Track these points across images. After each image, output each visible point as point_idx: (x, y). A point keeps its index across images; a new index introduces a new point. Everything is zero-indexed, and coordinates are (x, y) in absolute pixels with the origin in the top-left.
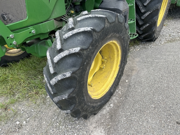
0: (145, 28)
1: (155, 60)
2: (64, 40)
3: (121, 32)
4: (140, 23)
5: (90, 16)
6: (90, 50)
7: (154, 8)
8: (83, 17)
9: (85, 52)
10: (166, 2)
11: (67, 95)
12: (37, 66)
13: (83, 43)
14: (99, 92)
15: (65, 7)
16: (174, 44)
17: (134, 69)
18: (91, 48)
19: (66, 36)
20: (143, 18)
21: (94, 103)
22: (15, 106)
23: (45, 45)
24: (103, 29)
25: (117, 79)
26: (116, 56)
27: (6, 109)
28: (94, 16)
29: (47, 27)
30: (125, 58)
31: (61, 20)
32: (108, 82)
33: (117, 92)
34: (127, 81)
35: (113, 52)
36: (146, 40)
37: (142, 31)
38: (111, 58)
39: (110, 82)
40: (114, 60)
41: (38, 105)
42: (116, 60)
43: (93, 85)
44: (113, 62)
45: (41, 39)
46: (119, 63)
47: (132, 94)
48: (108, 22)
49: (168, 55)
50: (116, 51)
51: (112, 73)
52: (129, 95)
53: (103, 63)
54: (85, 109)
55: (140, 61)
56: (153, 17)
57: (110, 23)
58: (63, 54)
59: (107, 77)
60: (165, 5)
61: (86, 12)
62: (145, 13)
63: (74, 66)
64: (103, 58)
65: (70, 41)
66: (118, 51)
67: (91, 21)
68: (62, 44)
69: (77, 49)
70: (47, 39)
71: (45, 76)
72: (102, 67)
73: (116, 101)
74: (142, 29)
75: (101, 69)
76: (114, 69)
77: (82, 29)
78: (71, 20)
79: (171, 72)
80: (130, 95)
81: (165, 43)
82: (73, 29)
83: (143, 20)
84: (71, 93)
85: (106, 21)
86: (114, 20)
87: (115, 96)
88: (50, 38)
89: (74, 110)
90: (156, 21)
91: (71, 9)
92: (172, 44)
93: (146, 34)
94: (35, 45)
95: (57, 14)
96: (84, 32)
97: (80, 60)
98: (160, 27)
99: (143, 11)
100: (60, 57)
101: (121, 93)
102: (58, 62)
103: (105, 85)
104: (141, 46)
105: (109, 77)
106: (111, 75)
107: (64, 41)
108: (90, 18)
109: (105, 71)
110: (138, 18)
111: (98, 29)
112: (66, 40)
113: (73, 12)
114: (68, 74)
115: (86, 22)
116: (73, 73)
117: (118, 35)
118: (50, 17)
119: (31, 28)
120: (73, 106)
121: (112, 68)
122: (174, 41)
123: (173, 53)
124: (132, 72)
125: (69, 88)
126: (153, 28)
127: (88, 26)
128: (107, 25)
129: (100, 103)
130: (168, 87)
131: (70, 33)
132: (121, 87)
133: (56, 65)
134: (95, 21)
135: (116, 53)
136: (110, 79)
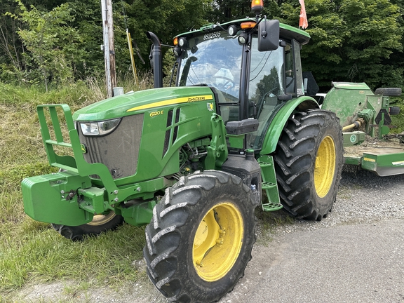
0: (295, 197)
1: (313, 249)
2: (174, 195)
3: (238, 195)
4: (287, 190)
5: (201, 175)
6: (198, 206)
7: (302, 171)
8: (194, 176)
9: (192, 208)
10: (333, 163)
11: (168, 252)
12: (126, 242)
13: (191, 199)
14: (211, 274)
15: (179, 164)
16: (353, 226)
17: (276, 258)
18: (198, 204)
19: (176, 192)
20: (288, 183)
21: (200, 284)
22: (88, 293)
23: (147, 207)
24: (213, 188)
25: (240, 262)
26: (236, 225)
27: (74, 295)
28: (204, 175)
29: (154, 186)
30: (250, 231)
31: (172, 178)
32: (225, 263)
33: (242, 287)
34: (260, 273)
35: (233, 219)
36: (302, 217)
37: (292, 201)
38: (230, 228)
39: (228, 264)
40: (234, 232)
41: (122, 294)
42: (237, 231)
43: (203, 265)
44: (233, 235)
45: (145, 199)
46: (241, 237)
47: (263, 290)
48: (219, 182)
49: (337, 243)
50: (235, 217)
51: (233, 250)
52: (258, 291)
53: (221, 235)
54: (187, 286)
55: (288, 248)
56: (302, 183)
57: (222, 184)
58: (170, 209)
59: (225, 256)
60: (332, 167)
61: (199, 172)
62: (290, 176)
63: (179, 221)
64: (221, 228)
65: (179, 197)
66: (238, 218)
67: (201, 180)
68: (170, 199)
69: (184, 204)
70: (151, 200)
71: (146, 234)
72: (219, 241)
73: (237, 297)
74: (290, 198)
75: (217, 244)
76: (235, 245)
77: (191, 187)
78: (182, 178)
79: (335, 266)
80: (260, 291)
81: (338, 224)
82: (183, 186)
83: (289, 185)
84: (173, 252)
85: (217, 181)
86: (227, 181)
87: (237, 291)
88: (155, 199)
89: (173, 279)
90: (309, 189)
91: (186, 166)
92: (349, 227)
93: (299, 207)
94: (133, 207)
95: (168, 172)
96: (193, 190)
97: (186, 215)
98: (328, 199)
99: (286, 173)
100: (167, 211)
101: (248, 287)
102: (164, 216)
103: (221, 268)
104: (296, 227)
105: (227, 256)
106: (231, 254)
107: (173, 197)
108: (201, 177)
109: (222, 248)
110: (282, 182)
111: (206, 188)
112: (175, 196)
113: (188, 169)
114: (172, 229)
115: (196, 181)
116: (177, 228)
117: (233, 197)
118: (160, 174)
119: (137, 185)
120: (173, 272)
121: (232, 243)
122: (354, 222)
123: (346, 241)
124: (271, 262)
125: (171, 245)
126: (307, 198)
127: (198, 185)
128: (217, 185)
129: (210, 290)
130: (322, 285)
131: (180, 190)
132: (250, 281)
133: (161, 220)
134: (206, 180)
135: (236, 221)
136: (228, 259)
